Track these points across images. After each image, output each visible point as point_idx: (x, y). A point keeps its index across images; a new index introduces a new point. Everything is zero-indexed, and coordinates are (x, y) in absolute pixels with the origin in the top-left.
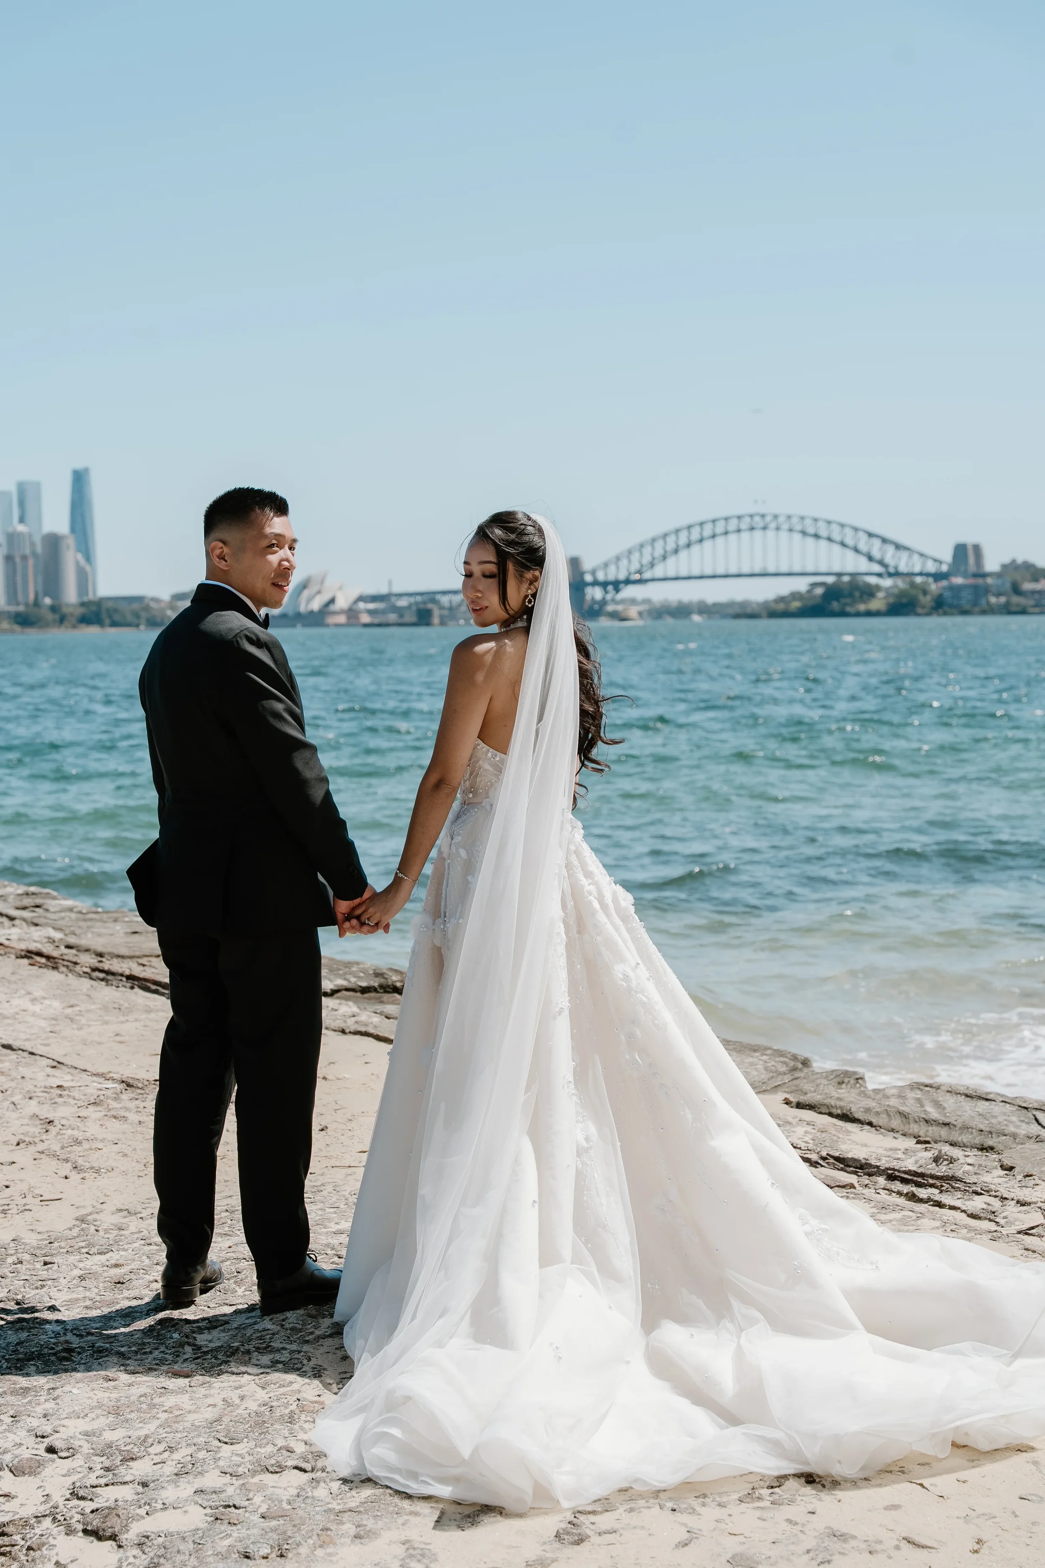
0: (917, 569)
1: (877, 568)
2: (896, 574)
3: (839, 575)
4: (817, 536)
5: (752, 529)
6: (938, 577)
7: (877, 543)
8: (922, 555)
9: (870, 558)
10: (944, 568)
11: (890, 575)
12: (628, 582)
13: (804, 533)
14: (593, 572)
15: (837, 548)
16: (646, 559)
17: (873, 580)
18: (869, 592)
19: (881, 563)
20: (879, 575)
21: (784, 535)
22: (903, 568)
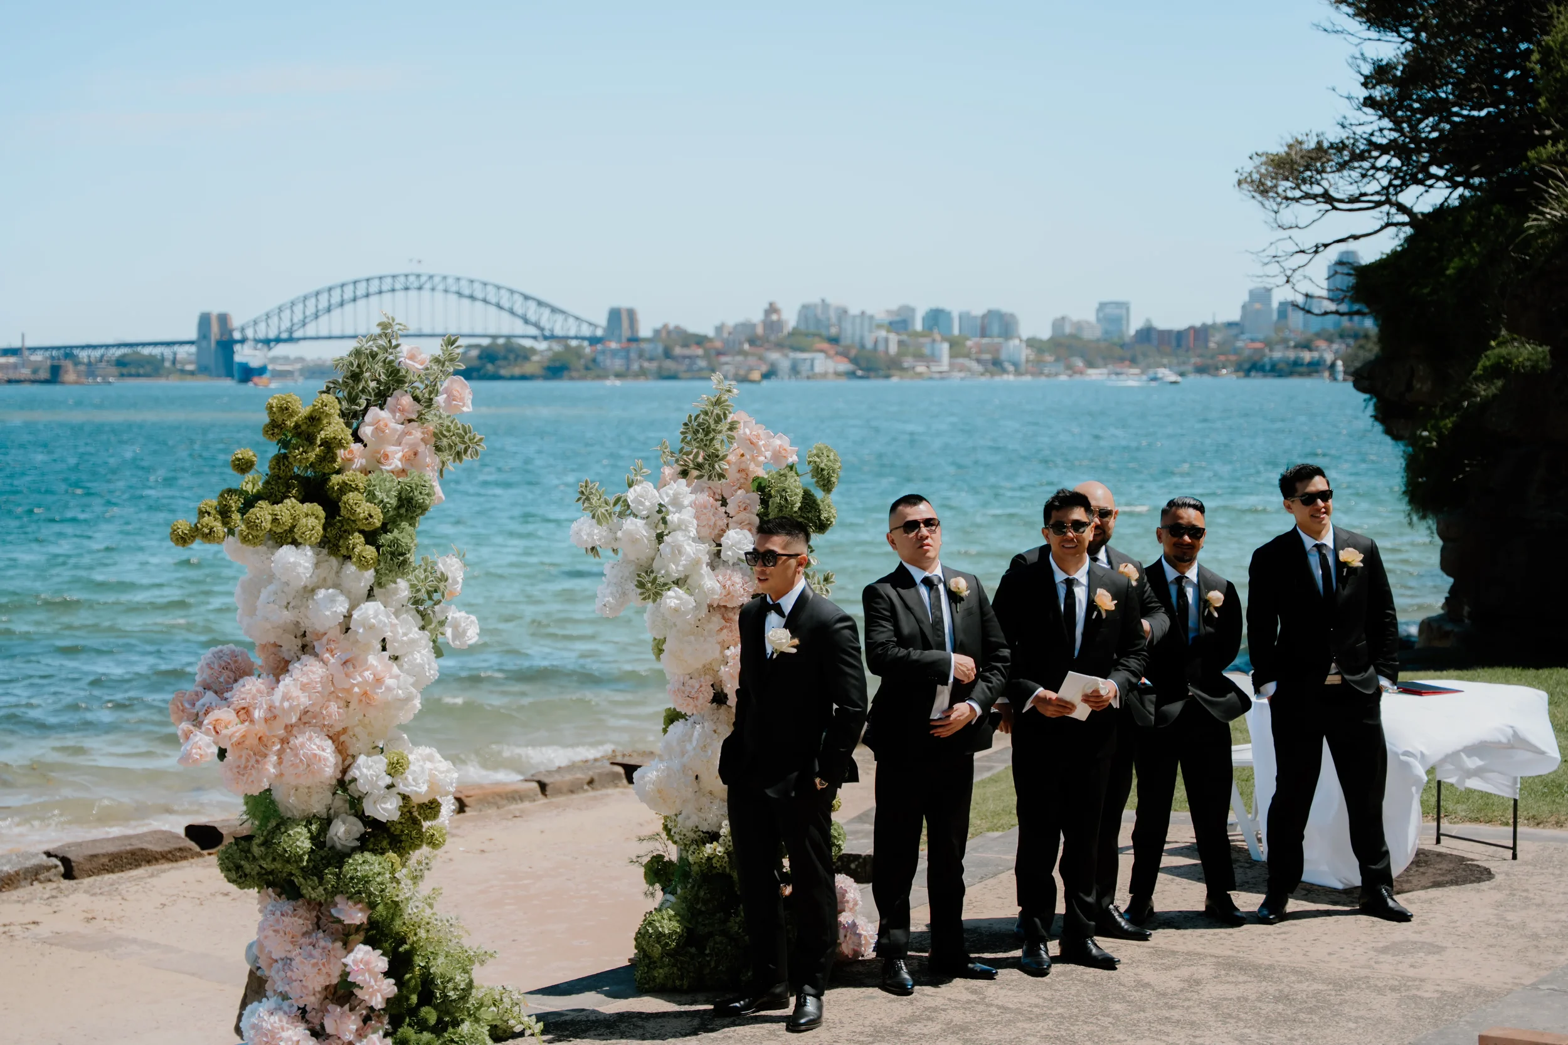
0: (572, 333)
1: (533, 331)
2: (552, 337)
3: (495, 337)
4: (472, 297)
5: (407, 289)
6: (594, 340)
7: (532, 305)
8: (577, 318)
9: (526, 321)
10: (599, 333)
11: (546, 338)
12: (278, 340)
13: (459, 294)
14: (243, 329)
15: (493, 310)
16: (297, 317)
17: (528, 343)
18: (524, 355)
19: (536, 325)
20: (535, 338)
21: (439, 295)
22: (558, 332)
